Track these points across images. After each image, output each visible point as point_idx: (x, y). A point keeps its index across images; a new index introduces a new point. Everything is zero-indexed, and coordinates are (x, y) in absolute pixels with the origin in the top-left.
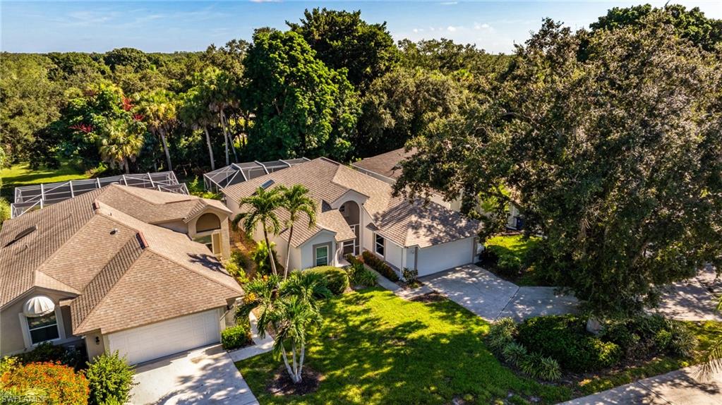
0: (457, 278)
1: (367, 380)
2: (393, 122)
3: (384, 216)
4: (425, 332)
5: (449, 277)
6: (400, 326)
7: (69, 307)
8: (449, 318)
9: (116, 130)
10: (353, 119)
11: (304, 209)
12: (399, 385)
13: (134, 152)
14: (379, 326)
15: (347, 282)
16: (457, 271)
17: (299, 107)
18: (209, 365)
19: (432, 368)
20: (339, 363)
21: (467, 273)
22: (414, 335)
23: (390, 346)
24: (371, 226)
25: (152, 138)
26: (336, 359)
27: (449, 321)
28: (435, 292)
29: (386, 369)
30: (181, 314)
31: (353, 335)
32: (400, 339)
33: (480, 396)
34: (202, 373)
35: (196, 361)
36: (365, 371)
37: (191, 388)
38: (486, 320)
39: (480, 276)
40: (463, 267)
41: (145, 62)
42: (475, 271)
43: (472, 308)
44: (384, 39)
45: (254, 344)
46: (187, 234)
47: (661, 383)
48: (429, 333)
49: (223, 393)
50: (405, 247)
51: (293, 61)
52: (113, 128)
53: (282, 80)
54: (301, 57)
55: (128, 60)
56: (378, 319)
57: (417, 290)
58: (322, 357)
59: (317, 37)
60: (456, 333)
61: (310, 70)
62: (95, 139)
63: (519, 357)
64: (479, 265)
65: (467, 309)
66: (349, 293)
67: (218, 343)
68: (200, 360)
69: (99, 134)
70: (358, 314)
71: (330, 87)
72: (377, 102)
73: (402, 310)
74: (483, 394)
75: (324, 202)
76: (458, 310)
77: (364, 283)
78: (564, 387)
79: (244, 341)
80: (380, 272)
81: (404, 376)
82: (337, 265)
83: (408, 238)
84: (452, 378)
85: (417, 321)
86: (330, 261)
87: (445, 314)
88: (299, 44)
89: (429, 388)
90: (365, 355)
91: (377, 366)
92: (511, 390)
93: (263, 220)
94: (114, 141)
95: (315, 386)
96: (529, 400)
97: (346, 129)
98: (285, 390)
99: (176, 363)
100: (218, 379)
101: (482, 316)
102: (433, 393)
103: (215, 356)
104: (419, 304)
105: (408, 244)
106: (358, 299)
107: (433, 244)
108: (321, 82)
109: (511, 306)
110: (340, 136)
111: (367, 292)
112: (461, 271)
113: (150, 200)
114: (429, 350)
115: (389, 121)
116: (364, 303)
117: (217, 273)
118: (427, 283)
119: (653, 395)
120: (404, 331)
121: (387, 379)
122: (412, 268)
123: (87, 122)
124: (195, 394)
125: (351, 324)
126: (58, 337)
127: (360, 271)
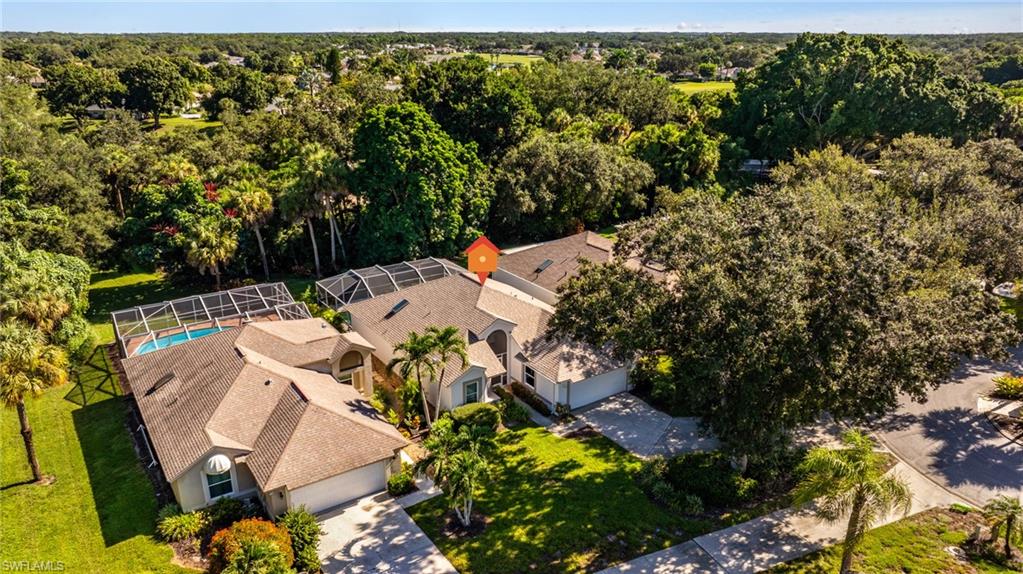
0: (611, 409)
1: (531, 521)
2: (533, 206)
3: (534, 344)
4: (580, 472)
5: (602, 408)
6: (556, 466)
7: (245, 464)
8: (604, 456)
9: (207, 229)
10: (486, 203)
11: (456, 351)
12: (559, 524)
13: (229, 255)
14: (536, 466)
15: (500, 420)
16: (611, 401)
17: (425, 198)
18: (382, 512)
19: (588, 507)
20: (502, 506)
21: (621, 403)
22: (570, 475)
23: (547, 487)
24: (520, 356)
25: (246, 235)
26: (499, 501)
27: (603, 459)
28: (588, 427)
29: (547, 510)
30: (355, 467)
31: (512, 477)
32: (557, 480)
33: (631, 532)
34: (378, 520)
35: (368, 509)
36: (528, 512)
37: (370, 534)
38: (638, 456)
39: (634, 406)
40: (617, 395)
41: (177, 78)
42: (629, 401)
43: (626, 443)
44: (519, 101)
45: (418, 489)
46: (331, 374)
47: (792, 514)
48: (584, 472)
49: (402, 537)
50: (558, 383)
51: (416, 142)
52: (202, 228)
53: (403, 167)
54: (423, 136)
55: (155, 77)
56: (534, 459)
57: (571, 425)
58: (486, 500)
59: (438, 99)
60: (609, 472)
61: (436, 153)
62: (182, 241)
63: (668, 495)
64: (633, 393)
65: (621, 444)
66: (502, 430)
67: (384, 490)
68: (370, 508)
69: (187, 236)
70: (514, 454)
71: (458, 170)
72: (513, 181)
73: (557, 449)
74: (634, 530)
75: (470, 332)
76: (611, 446)
77: (518, 421)
78: (707, 521)
79: (410, 488)
80: (531, 405)
81: (563, 515)
82: (487, 400)
83: (560, 372)
84: (606, 516)
85: (571, 460)
86: (480, 396)
87: (598, 451)
88: (421, 121)
89: (586, 526)
90: (526, 497)
91: (537, 508)
92: (659, 525)
93: (418, 365)
94: (205, 243)
95: (483, 528)
96: (674, 533)
97: (477, 216)
98: (457, 533)
99: (349, 511)
100: (394, 525)
101: (635, 452)
102: (589, 530)
103: (385, 503)
104: (573, 441)
105: (560, 380)
106: (513, 437)
107: (587, 378)
108: (449, 167)
109: (664, 439)
110: (470, 225)
111: (520, 429)
112: (614, 400)
113: (288, 339)
114: (585, 489)
115: (527, 203)
116: (518, 442)
117: (377, 421)
118: (580, 417)
119: (783, 525)
120: (560, 472)
121: (549, 519)
122: (564, 402)
123: (168, 220)
124: (376, 540)
125: (508, 465)
126: (231, 490)
127: (511, 406)
